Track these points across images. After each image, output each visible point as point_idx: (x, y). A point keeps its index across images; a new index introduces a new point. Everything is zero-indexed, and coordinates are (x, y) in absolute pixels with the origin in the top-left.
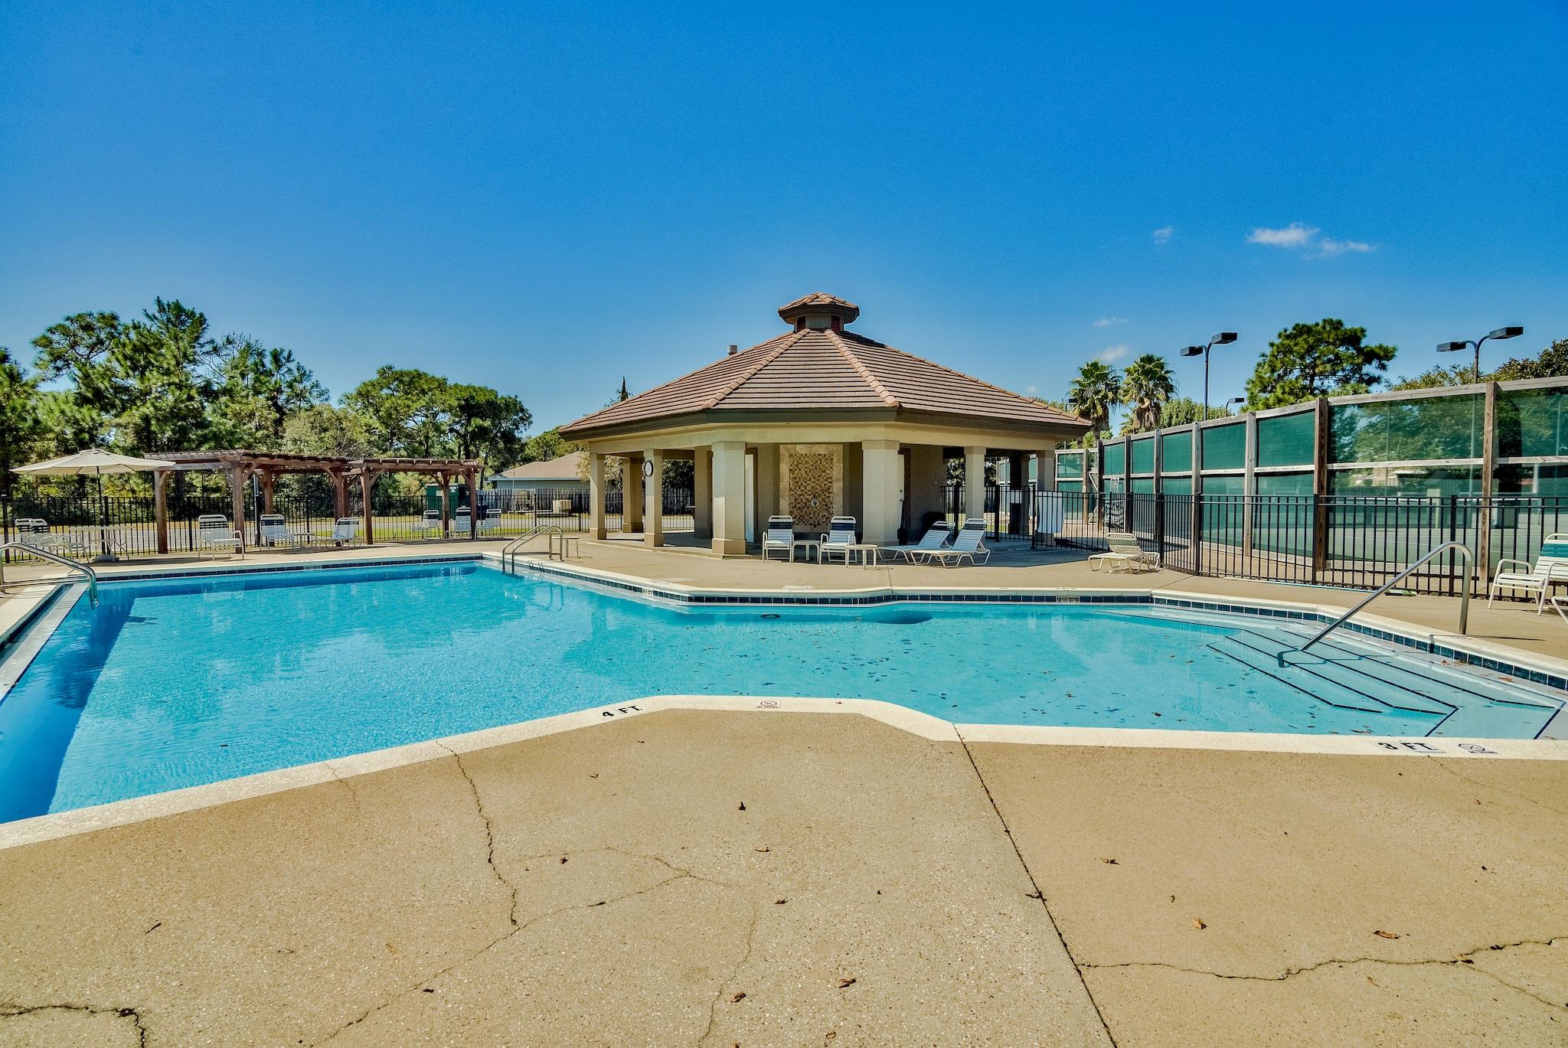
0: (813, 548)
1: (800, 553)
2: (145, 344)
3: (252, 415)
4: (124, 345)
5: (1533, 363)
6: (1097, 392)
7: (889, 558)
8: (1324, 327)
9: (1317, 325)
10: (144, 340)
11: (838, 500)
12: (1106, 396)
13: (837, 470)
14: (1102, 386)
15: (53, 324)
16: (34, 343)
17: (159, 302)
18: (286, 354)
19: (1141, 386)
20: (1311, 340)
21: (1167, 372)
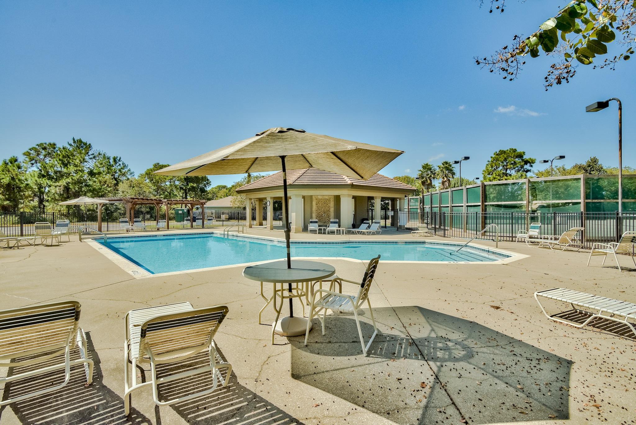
0: (324, 230)
1: (320, 231)
2: (67, 155)
3: (105, 182)
4: (60, 155)
5: (583, 165)
6: (428, 175)
7: (349, 232)
8: (510, 151)
9: (508, 150)
10: (67, 153)
11: (332, 214)
12: (431, 176)
13: (332, 204)
14: (429, 172)
15: (31, 147)
16: (23, 154)
17: (74, 139)
18: (118, 158)
19: (444, 172)
20: (505, 156)
21: (453, 168)
